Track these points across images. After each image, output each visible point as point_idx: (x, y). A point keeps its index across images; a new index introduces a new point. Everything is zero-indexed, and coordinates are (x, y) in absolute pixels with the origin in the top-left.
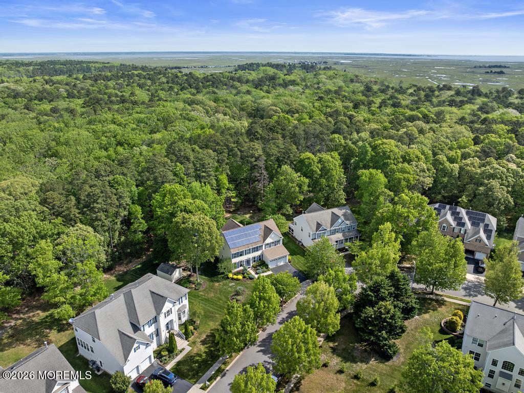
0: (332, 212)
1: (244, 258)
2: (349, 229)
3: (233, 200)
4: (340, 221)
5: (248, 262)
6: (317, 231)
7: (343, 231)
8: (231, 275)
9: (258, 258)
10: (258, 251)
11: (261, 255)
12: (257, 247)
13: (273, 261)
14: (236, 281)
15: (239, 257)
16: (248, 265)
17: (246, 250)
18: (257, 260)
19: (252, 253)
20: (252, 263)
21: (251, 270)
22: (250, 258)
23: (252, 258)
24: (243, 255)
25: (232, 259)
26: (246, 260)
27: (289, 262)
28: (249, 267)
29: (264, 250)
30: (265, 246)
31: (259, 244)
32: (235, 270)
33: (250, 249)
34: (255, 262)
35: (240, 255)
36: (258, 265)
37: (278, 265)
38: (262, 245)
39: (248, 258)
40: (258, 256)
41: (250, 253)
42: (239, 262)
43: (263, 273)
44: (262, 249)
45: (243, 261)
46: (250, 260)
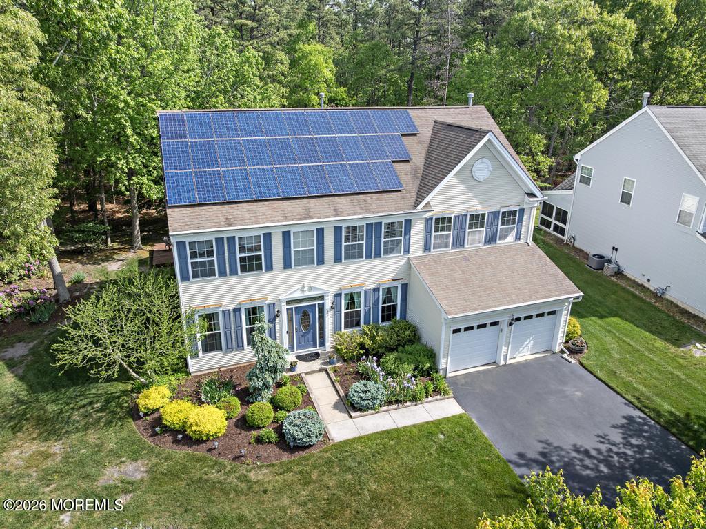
1: (278, 287)
8: (156, 397)
9: (376, 303)
10: (378, 255)
11: (399, 284)
12: (373, 228)
13: (471, 328)
14: (176, 441)
15: (233, 272)
16: (311, 339)
17: (286, 235)
18: (367, 314)
19: (338, 259)
20: (337, 328)
21: (320, 371)
22: (322, 298)
23: (338, 296)
24: (270, 268)
25: (185, 278)
26: (289, 302)
27: (573, 352)
28: (311, 350)
29: (416, 258)
30: (427, 231)
31: (386, 209)
32: (203, 363)
33: (321, 231)
34: (358, 324)
35: (242, 259)
36: (368, 343)
37: (502, 363)
38: (408, 223)
39: (308, 294)
40: (376, 290)
41: (321, 261)
42: (237, 310)
43: (390, 403)
44: (407, 251)
45: (272, 306)
46: (322, 307)
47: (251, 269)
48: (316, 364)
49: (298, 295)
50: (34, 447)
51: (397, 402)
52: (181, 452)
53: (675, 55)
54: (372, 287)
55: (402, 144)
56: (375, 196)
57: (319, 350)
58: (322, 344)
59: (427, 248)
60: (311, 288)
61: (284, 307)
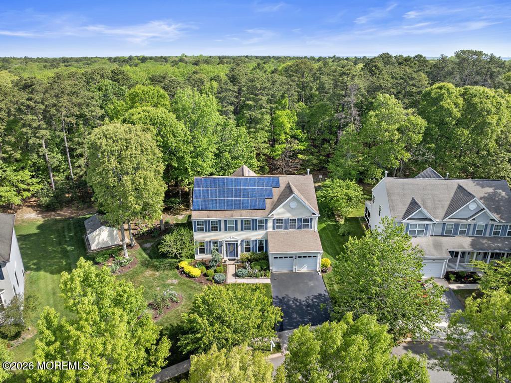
0: (460, 187)
1: (223, 236)
2: (496, 233)
3: (300, 156)
4: (472, 206)
5: (232, 247)
6: (404, 218)
7: (479, 232)
8: (185, 264)
9: (256, 244)
10: (256, 229)
11: (264, 239)
12: (254, 221)
13: (282, 258)
14: (186, 276)
15: (209, 231)
16: (233, 253)
17: (225, 221)
18: (253, 248)
19: (242, 230)
20: (242, 251)
21: (233, 264)
22: (237, 241)
23: (242, 241)
24: (220, 230)
25: (195, 231)
26: (226, 241)
27: (323, 271)
28: (233, 258)
29: (270, 232)
30: (274, 223)
31: (259, 215)
32: (199, 257)
33: (236, 221)
34: (250, 251)
35: (212, 227)
36: (250, 258)
37: (294, 271)
38: (267, 220)
39: (232, 239)
40: (256, 241)
41: (236, 230)
42: (210, 242)
43: (249, 276)
44: (266, 229)
45: (221, 242)
46: (237, 244)
47: (215, 230)
48: (233, 262)
49: (229, 239)
50: (152, 272)
51: (251, 277)
52: (187, 279)
53: (459, 133)
54: (254, 239)
55: (271, 191)
56: (256, 211)
57: (236, 258)
58: (237, 256)
59: (274, 229)
60: (233, 238)
61: (225, 243)
